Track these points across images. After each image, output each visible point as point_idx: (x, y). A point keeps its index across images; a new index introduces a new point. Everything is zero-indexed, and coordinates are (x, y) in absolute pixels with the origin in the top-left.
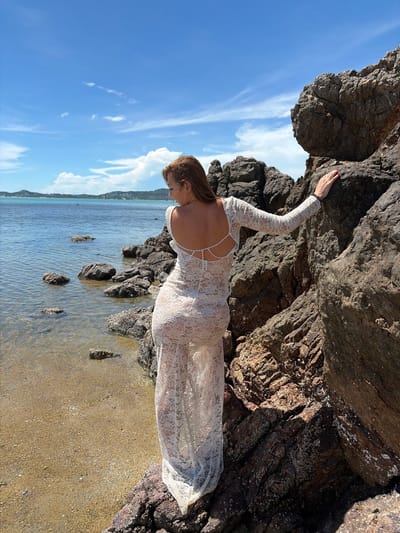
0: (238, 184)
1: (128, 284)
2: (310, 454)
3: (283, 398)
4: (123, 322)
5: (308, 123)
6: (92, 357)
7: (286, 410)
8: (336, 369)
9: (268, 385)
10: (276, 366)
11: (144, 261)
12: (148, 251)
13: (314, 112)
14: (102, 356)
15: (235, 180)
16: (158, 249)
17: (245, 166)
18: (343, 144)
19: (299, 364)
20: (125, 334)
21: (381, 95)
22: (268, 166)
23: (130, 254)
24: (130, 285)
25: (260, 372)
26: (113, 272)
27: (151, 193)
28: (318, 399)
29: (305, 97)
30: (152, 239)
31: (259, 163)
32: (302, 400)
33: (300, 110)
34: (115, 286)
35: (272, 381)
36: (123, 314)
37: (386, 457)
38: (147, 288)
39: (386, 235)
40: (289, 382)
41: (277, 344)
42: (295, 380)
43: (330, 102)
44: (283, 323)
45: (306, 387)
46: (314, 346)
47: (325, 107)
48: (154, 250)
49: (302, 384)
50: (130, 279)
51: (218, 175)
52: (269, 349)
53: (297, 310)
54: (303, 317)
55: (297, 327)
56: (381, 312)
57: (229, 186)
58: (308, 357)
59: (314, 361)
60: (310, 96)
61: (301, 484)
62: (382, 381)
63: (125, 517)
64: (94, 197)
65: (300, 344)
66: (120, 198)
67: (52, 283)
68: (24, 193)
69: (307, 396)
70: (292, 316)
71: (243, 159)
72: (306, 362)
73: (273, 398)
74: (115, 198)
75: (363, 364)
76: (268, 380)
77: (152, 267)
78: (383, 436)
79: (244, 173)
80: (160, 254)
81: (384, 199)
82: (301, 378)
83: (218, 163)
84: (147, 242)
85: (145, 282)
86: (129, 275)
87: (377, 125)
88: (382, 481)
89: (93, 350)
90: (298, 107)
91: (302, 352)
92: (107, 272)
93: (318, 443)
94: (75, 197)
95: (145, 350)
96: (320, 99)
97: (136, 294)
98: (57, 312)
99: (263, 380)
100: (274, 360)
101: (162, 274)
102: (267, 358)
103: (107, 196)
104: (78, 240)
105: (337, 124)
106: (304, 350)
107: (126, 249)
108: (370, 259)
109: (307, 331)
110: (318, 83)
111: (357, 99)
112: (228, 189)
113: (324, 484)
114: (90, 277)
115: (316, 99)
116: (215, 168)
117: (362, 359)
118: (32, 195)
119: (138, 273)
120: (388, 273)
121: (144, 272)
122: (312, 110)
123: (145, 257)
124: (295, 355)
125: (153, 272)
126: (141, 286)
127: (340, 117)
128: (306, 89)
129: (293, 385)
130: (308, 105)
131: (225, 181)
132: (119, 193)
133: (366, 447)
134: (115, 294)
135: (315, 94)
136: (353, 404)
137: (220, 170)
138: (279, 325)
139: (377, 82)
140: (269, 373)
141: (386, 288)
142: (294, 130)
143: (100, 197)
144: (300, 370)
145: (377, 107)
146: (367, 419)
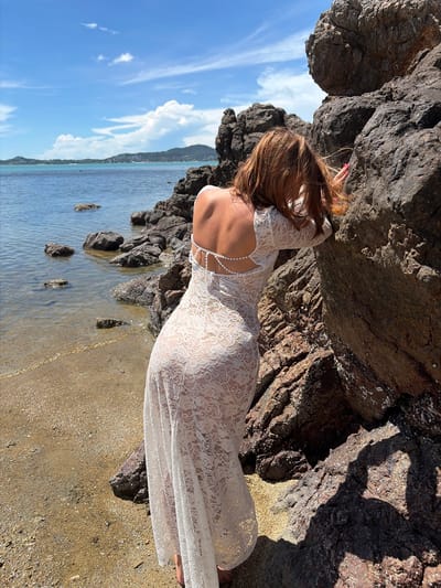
0: (254, 134)
1: (137, 252)
2: (310, 396)
3: (287, 345)
4: (132, 290)
5: (324, 57)
6: (100, 326)
7: (289, 357)
8: (333, 309)
9: (273, 335)
10: (281, 317)
11: (154, 227)
12: (157, 215)
13: (331, 42)
14: (110, 324)
15: (252, 131)
16: (168, 213)
17: (262, 114)
18: (365, 80)
19: (302, 312)
20: (134, 302)
21: (405, 20)
22: (288, 113)
23: (138, 221)
24: (139, 253)
25: (265, 323)
26: (120, 240)
27: (163, 154)
28: (321, 344)
29: (322, 26)
30: (161, 203)
31: (277, 110)
32: (306, 346)
33: (316, 41)
34: (124, 255)
35: (277, 331)
36: (132, 282)
37: (379, 389)
38: (157, 256)
39: (369, 161)
40: (293, 331)
41: (281, 293)
42: (300, 328)
43: (349, 31)
44: (287, 272)
45: (310, 334)
46: (316, 293)
47: (343, 36)
48: (164, 214)
49: (306, 332)
50: (138, 247)
51: (232, 125)
52: (274, 300)
53: (302, 258)
54: (307, 264)
55: (300, 275)
56: (365, 241)
57: (245, 137)
58: (311, 304)
59: (316, 307)
60: (326, 25)
61: (303, 425)
62: (372, 313)
63: (132, 463)
64: (100, 161)
65: (303, 291)
66: (128, 161)
67: (55, 255)
68: (18, 161)
69: (311, 343)
70: (297, 264)
71: (260, 107)
72: (309, 308)
73: (277, 347)
74: (122, 161)
75: (355, 299)
76: (273, 331)
77: (163, 234)
78: (376, 370)
79: (261, 122)
80: (170, 218)
81: (370, 124)
82: (305, 326)
83: (232, 112)
84: (157, 207)
85: (155, 249)
86: (138, 242)
87: (400, 57)
88: (378, 415)
89: (100, 319)
90: (313, 37)
91: (305, 299)
92: (114, 240)
93: (318, 385)
94: (78, 162)
95: (155, 315)
96: (338, 27)
97: (145, 262)
98: (61, 284)
99: (268, 331)
100: (279, 311)
101: (174, 240)
102: (272, 309)
103: (114, 160)
104: (81, 209)
105: (357, 56)
106: (307, 297)
107: (134, 216)
108: (357, 188)
109: (310, 278)
110: (335, 8)
111: (378, 26)
112: (243, 141)
113: (326, 423)
114: (96, 247)
115: (333, 28)
116: (229, 118)
117: (354, 294)
118: (28, 162)
119: (148, 240)
120: (369, 200)
121: (155, 239)
122: (328, 41)
123: (155, 222)
124: (298, 303)
125: (164, 239)
126: (151, 254)
127: (360, 47)
128: (322, 16)
129: (297, 333)
130: (324, 35)
131: (240, 132)
132: (127, 155)
133: (363, 383)
134: (124, 263)
135: (332, 22)
136: (350, 342)
137: (234, 120)
138: (283, 274)
139: (400, 5)
140: (274, 324)
141: (368, 215)
142: (309, 66)
143: (106, 161)
144: (304, 318)
145: (399, 35)
146: (361, 355)
